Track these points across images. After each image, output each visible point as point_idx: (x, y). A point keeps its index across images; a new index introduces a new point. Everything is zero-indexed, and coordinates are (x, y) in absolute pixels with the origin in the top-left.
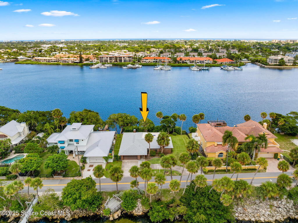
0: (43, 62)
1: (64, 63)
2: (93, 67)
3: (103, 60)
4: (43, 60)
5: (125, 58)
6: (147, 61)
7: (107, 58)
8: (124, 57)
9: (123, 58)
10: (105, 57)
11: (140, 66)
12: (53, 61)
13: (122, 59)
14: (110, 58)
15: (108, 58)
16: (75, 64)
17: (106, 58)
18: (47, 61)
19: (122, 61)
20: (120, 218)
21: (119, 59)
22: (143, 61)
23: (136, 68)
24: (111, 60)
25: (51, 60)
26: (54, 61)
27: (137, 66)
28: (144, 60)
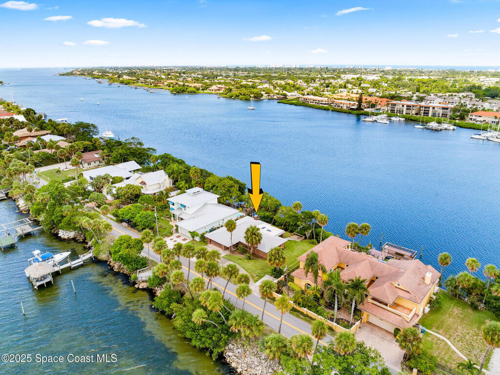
0: (311, 103)
1: (336, 107)
2: (367, 119)
3: (396, 109)
4: (312, 101)
5: (436, 109)
6: (479, 119)
7: (403, 106)
8: (434, 108)
9: (431, 108)
10: (400, 104)
11: (452, 127)
12: (323, 104)
13: (429, 111)
14: (407, 106)
15: (405, 107)
16: (350, 111)
17: (401, 106)
18: (316, 103)
19: (428, 113)
20: (143, 289)
21: (424, 110)
22: (471, 119)
23: (441, 130)
24: (408, 111)
25: (322, 101)
26: (325, 103)
27: (445, 126)
28: (474, 117)
